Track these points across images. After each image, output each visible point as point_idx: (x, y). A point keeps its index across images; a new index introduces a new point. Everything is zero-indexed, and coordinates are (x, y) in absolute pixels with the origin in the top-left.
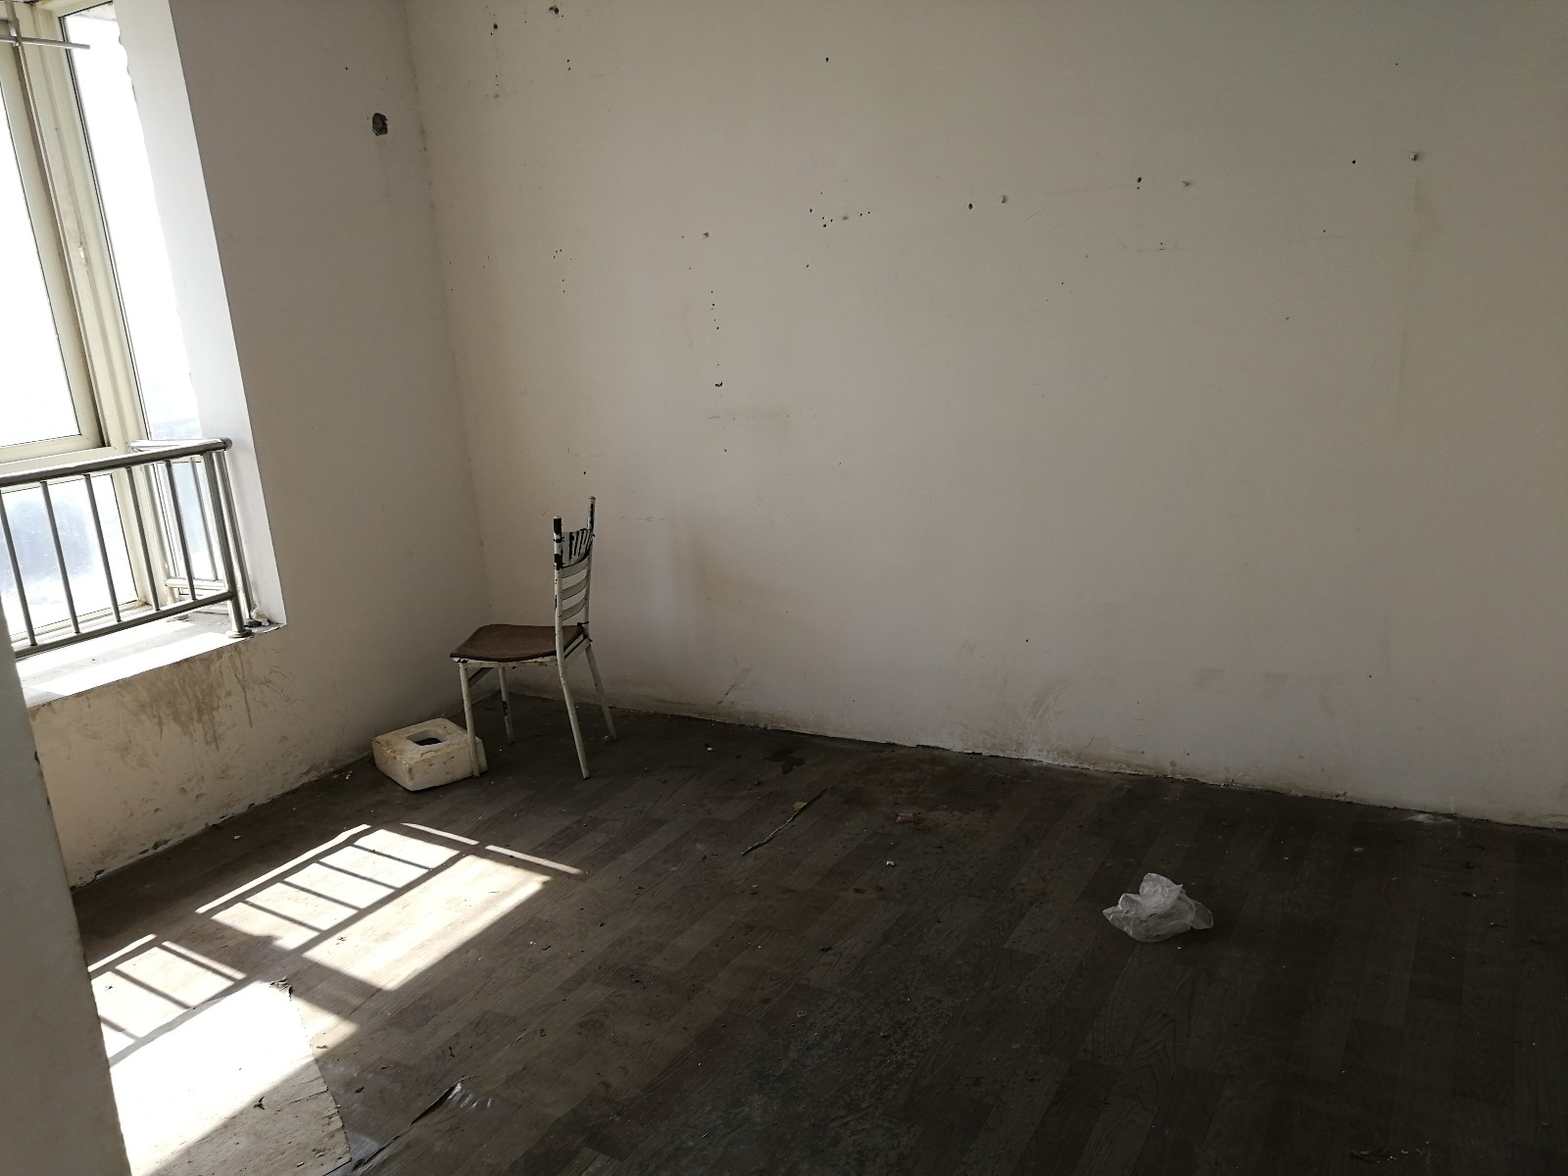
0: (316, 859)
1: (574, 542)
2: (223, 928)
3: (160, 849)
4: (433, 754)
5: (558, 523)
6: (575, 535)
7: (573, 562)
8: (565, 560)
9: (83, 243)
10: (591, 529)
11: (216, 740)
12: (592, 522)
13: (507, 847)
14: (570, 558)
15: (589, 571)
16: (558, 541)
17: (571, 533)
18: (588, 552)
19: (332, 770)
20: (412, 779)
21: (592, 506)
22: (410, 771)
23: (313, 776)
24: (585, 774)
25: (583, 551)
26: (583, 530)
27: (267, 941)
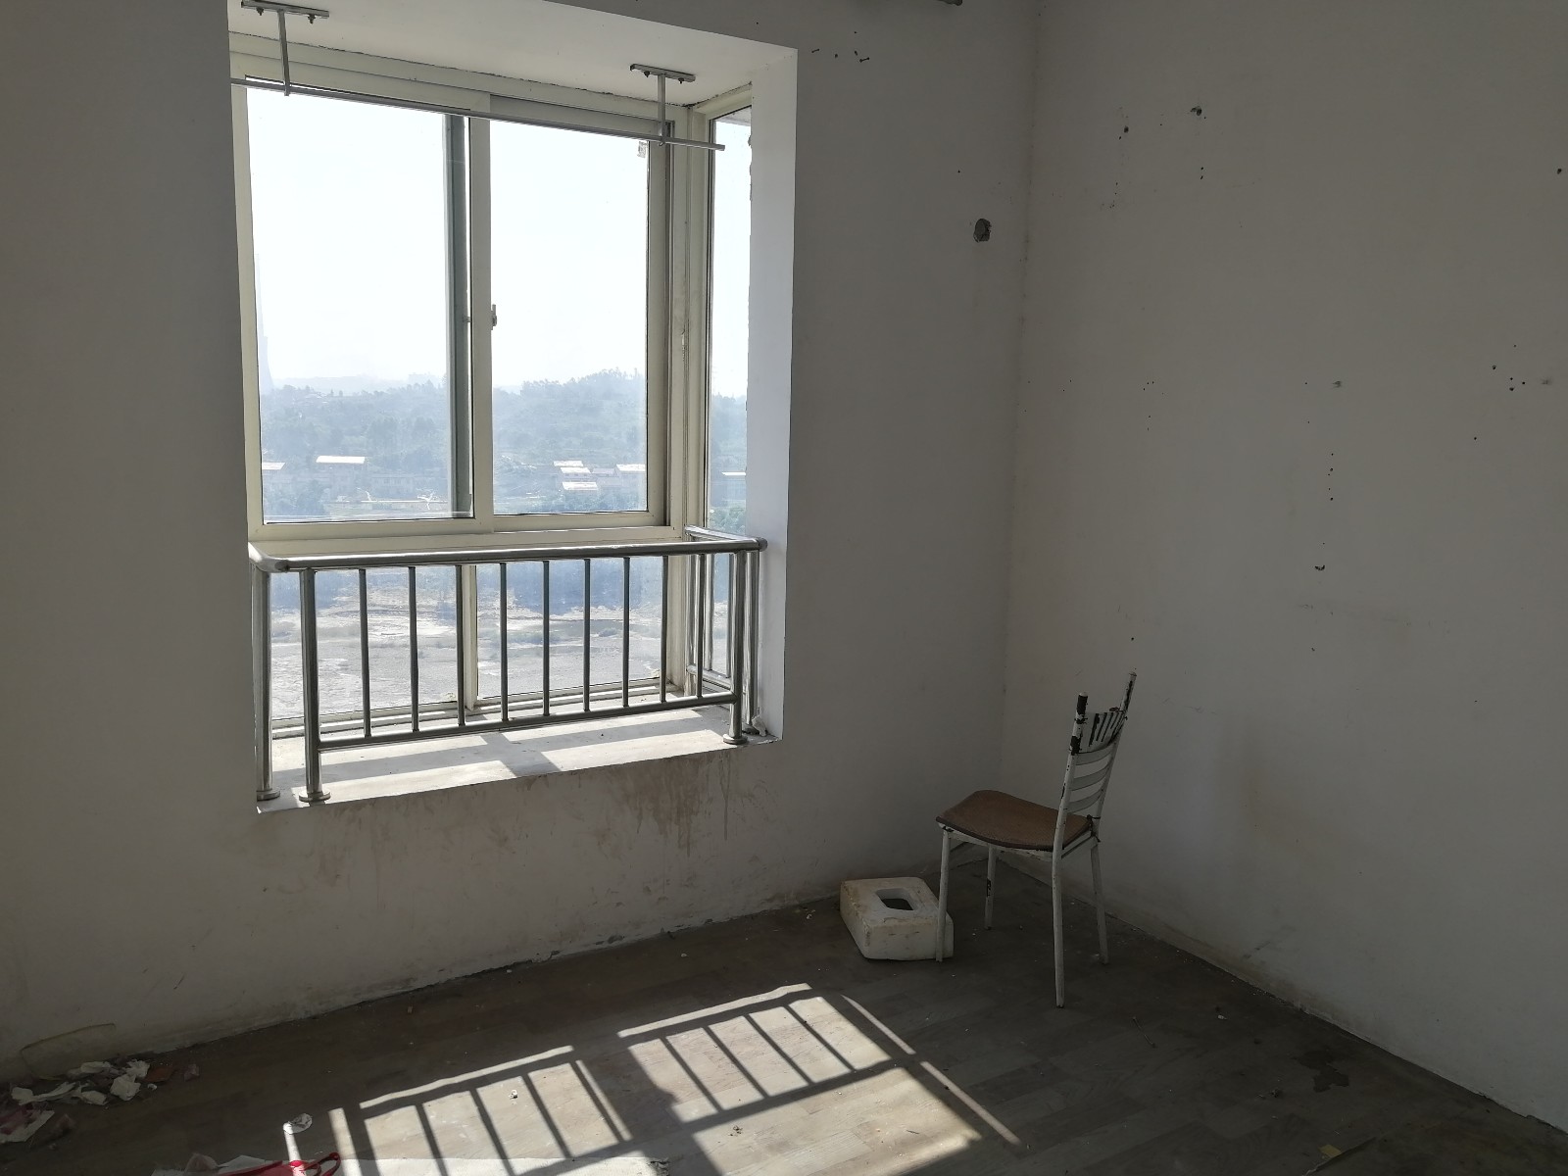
0: (745, 1012)
1: (1098, 726)
2: (634, 1065)
3: (614, 944)
4: (896, 922)
5: (1082, 702)
6: (1101, 718)
7: (1093, 747)
8: (1084, 745)
9: (686, 331)
10: (1123, 712)
11: (689, 844)
12: (1127, 703)
13: (944, 1071)
14: (1090, 743)
15: (1112, 759)
16: (1079, 722)
17: (1097, 715)
18: (1114, 738)
19: (797, 902)
20: (869, 944)
21: (1131, 684)
22: (868, 935)
23: (776, 905)
24: (1059, 1001)
25: (1110, 733)
26: (1113, 709)
27: (666, 1099)
